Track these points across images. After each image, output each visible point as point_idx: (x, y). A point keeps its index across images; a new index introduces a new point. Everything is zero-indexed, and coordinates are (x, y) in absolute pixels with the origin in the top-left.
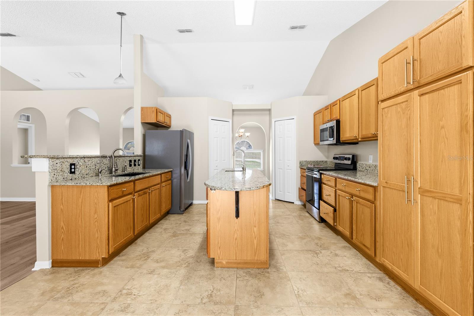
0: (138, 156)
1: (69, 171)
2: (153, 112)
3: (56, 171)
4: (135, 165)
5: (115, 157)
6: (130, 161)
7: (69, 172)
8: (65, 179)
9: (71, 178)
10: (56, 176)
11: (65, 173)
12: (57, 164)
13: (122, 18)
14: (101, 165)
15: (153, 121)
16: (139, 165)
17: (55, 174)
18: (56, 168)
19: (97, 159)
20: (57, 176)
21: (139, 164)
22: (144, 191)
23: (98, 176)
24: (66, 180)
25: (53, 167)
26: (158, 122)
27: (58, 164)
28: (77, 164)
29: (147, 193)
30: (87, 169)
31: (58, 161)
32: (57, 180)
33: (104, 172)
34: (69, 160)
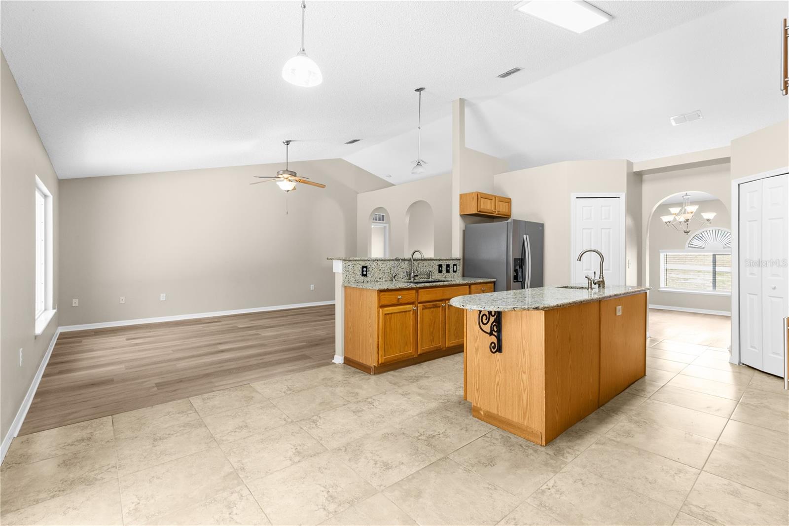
0: (453, 260)
2: (473, 198)
3: (348, 273)
4: (448, 271)
5: (414, 260)
6: (440, 266)
7: (360, 274)
9: (363, 280)
10: (348, 278)
11: (357, 275)
12: (349, 265)
13: (420, 94)
14: (398, 269)
15: (474, 211)
16: (455, 272)
17: (347, 276)
18: (348, 270)
19: (392, 262)
20: (350, 278)
21: (455, 270)
22: (435, 303)
23: (393, 280)
24: (358, 282)
25: (346, 268)
26: (480, 212)
28: (369, 267)
29: (440, 307)
30: (381, 273)
31: (350, 263)
32: (349, 281)
33: (402, 277)
34: (361, 262)
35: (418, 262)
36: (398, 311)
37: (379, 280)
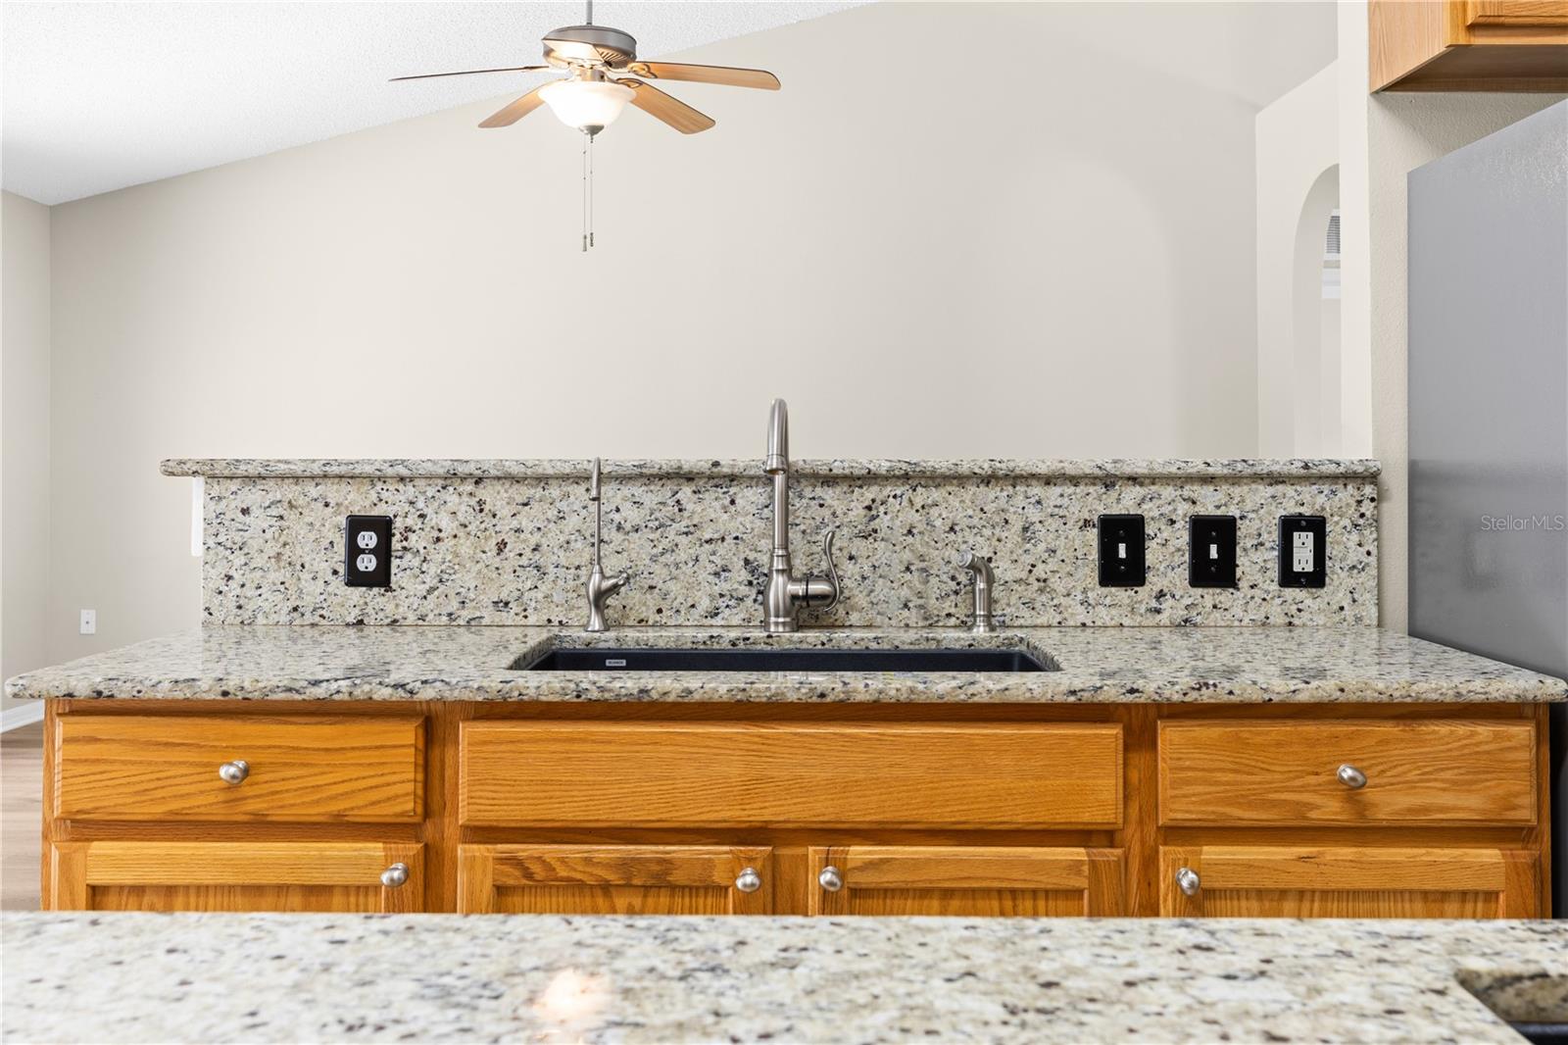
0: (1275, 479)
1: (342, 569)
3: (238, 559)
7: (335, 572)
8: (309, 619)
9: (357, 611)
10: (238, 591)
11: (306, 576)
12: (245, 511)
14: (665, 544)
17: (229, 578)
18: (238, 539)
20: (250, 591)
21: (1307, 566)
24: (313, 625)
25: (222, 530)
27: (255, 511)
28: (409, 522)
30: (508, 566)
31: (253, 496)
32: (246, 615)
33: (705, 604)
34: (333, 492)
35: (871, 493)
36: (229, 879)
37: (489, 615)
